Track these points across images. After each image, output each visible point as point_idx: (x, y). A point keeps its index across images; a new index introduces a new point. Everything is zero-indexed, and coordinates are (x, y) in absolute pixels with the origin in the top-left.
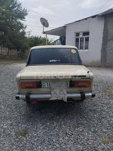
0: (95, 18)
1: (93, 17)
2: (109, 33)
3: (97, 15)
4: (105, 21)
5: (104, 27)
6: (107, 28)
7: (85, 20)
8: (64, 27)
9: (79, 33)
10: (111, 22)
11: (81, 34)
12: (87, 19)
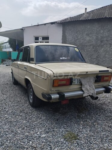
0: (54, 25)
1: (52, 23)
2: (67, 39)
3: (56, 22)
4: (63, 28)
5: (63, 34)
6: (65, 34)
7: (44, 25)
8: (22, 29)
9: (38, 38)
10: (68, 29)
11: (40, 39)
12: (46, 25)
